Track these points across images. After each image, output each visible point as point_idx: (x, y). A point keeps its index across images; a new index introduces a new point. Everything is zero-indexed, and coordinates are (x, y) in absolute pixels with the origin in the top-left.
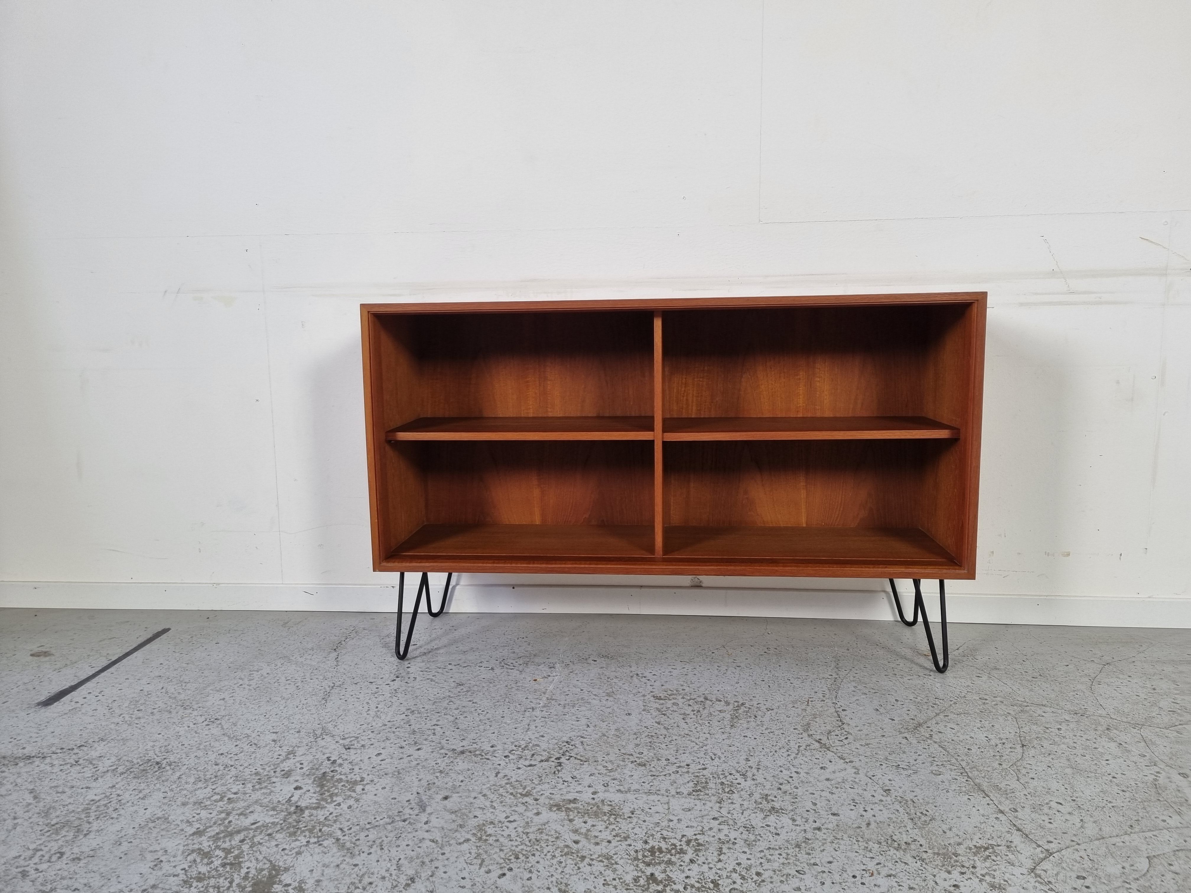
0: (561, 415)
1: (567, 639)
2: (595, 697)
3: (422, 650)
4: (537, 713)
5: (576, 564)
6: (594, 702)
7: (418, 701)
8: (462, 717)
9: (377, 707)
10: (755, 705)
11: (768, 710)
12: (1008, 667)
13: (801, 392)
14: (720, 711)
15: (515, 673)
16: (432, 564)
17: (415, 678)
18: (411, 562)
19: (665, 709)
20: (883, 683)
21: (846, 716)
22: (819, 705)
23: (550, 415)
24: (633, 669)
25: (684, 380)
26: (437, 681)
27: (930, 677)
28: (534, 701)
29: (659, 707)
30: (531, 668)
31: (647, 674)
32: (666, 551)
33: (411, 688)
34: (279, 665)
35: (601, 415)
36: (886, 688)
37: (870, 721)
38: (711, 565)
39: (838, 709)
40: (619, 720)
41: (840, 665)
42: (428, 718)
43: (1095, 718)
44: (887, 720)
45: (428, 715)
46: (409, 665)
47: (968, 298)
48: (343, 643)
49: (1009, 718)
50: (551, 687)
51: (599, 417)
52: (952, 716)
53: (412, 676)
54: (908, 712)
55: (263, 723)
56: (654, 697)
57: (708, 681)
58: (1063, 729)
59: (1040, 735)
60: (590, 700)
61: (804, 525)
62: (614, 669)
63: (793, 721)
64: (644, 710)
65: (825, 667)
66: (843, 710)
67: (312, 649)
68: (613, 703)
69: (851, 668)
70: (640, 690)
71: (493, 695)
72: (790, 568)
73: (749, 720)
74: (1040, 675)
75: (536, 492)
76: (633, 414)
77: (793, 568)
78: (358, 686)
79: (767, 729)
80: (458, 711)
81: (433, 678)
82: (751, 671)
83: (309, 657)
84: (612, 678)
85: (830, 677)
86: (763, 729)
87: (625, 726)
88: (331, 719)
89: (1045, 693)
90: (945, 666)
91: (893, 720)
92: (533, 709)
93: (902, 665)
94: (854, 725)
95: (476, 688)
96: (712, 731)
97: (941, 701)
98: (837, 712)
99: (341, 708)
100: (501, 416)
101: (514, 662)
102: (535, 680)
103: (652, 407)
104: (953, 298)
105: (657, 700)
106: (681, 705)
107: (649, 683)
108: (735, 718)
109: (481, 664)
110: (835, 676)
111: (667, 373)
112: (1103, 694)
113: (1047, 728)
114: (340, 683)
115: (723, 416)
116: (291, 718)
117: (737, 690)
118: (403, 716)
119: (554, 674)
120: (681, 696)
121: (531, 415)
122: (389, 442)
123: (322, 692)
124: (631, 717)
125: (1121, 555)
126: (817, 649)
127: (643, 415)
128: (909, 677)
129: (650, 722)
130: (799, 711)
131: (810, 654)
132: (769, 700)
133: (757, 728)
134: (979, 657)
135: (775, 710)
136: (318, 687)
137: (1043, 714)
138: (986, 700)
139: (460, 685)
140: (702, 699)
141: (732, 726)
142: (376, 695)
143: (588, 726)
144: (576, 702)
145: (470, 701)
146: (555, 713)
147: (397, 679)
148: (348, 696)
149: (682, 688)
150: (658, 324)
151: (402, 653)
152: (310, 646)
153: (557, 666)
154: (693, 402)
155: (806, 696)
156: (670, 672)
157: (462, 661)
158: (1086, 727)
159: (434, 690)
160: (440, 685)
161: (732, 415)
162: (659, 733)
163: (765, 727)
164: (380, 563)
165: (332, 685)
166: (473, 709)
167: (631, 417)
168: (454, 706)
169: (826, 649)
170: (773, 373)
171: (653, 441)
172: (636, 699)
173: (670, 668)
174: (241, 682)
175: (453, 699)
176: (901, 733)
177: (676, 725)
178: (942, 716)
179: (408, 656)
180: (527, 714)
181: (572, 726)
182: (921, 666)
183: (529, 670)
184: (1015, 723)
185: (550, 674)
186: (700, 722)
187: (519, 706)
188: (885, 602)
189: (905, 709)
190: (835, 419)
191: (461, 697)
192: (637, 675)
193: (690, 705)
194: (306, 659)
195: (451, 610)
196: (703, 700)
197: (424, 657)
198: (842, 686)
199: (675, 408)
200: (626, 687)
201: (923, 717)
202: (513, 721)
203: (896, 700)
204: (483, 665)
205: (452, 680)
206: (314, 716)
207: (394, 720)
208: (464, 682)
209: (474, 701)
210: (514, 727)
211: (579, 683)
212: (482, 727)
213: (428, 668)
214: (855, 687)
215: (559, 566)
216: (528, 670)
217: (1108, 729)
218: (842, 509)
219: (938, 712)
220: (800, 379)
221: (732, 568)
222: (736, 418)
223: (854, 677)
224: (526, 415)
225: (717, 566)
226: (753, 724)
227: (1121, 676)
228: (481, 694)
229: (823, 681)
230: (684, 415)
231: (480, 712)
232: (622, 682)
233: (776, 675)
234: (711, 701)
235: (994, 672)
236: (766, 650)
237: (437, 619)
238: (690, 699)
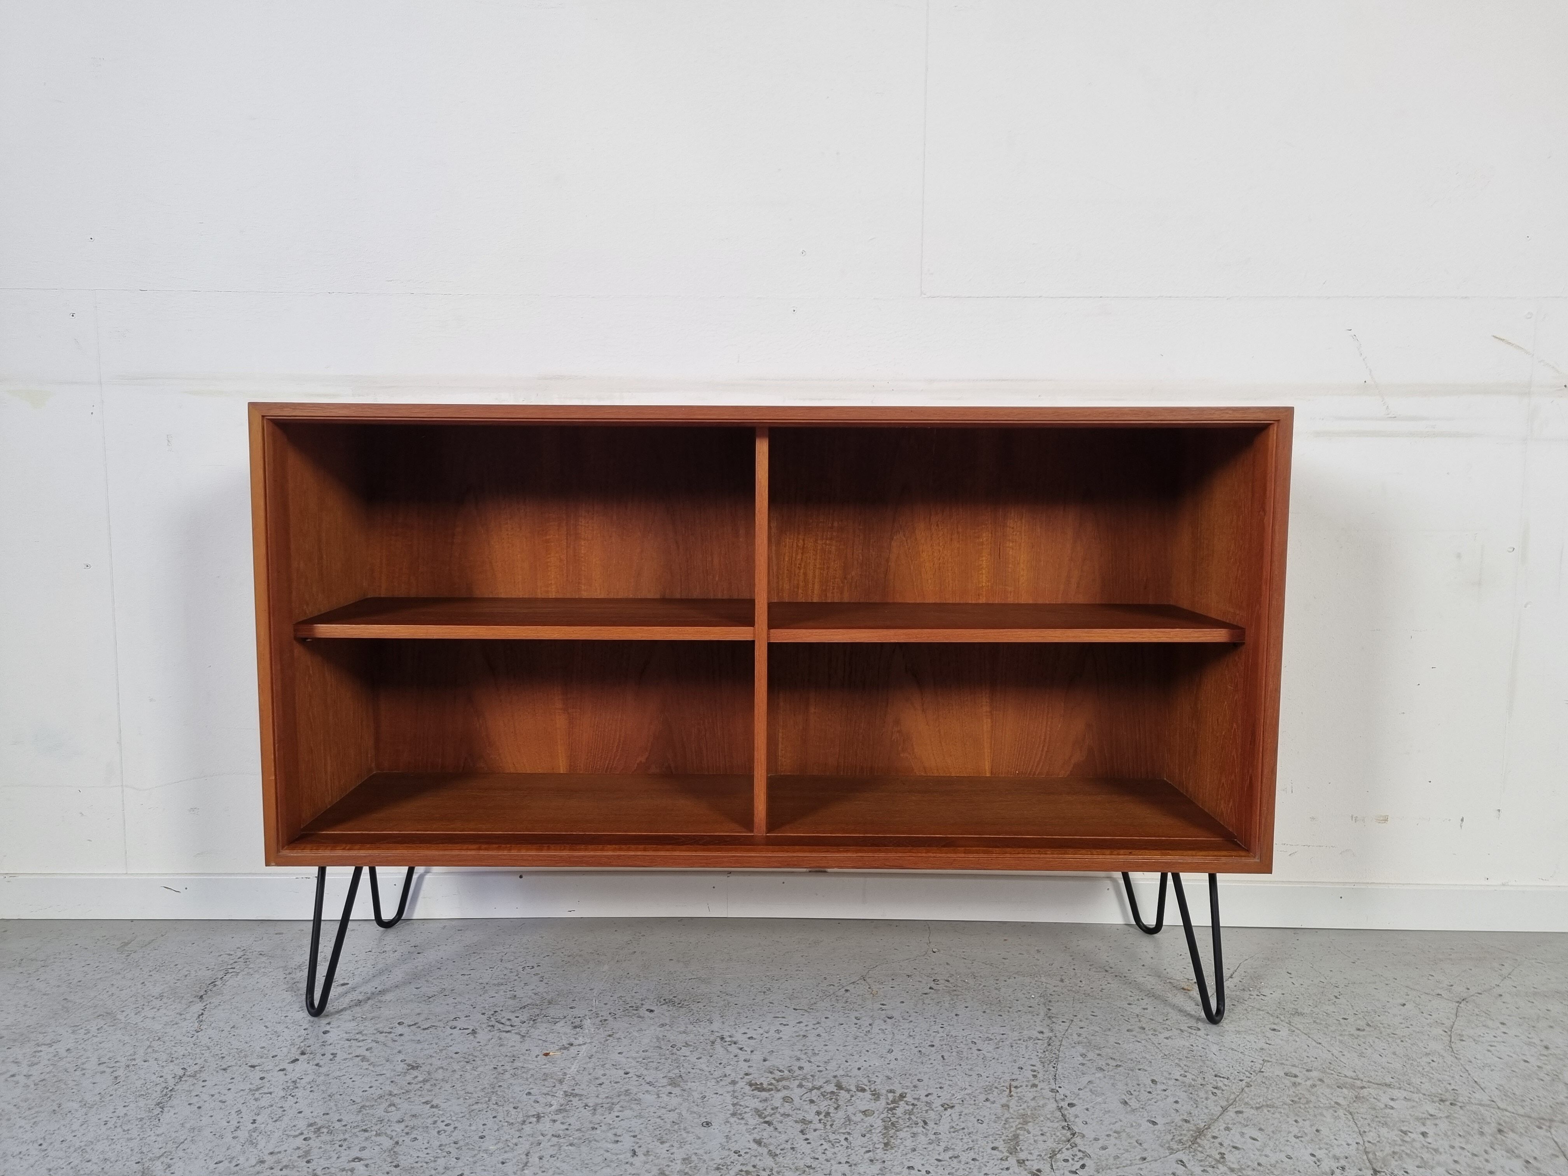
0: (602, 596)
1: (606, 967)
2: (650, 1088)
3: (356, 996)
4: (545, 1126)
5: (620, 849)
6: (649, 1098)
7: (332, 1104)
8: (407, 1139)
9: (254, 1122)
10: (923, 1099)
11: (946, 1107)
12: (1316, 1010)
13: (984, 564)
14: (864, 1112)
15: (513, 1039)
16: (370, 852)
17: (334, 1055)
18: (333, 849)
19: (769, 1111)
20: (1125, 1046)
21: (1076, 1116)
22: (1029, 1094)
23: (585, 595)
24: (716, 1026)
25: (801, 543)
26: (372, 1059)
27: (1199, 1033)
28: (541, 1099)
29: (761, 1106)
30: (543, 1028)
31: (739, 1037)
32: (773, 823)
33: (322, 1078)
34: (94, 1030)
35: (667, 596)
36: (1133, 1056)
37: (1117, 1127)
38: (847, 851)
39: (1062, 1104)
40: (690, 1138)
41: (1054, 1011)
42: (345, 1144)
43: (1474, 1108)
44: (1146, 1125)
45: (347, 1136)
46: (328, 1028)
47: (1262, 416)
48: (218, 983)
49: (1341, 1113)
50: (574, 1068)
51: (664, 600)
52: (1249, 1112)
53: (329, 1050)
54: (1175, 1106)
55: (32, 1161)
56: (751, 1085)
57: (841, 1048)
58: (1431, 1133)
59: (1397, 1149)
60: (640, 1095)
61: (988, 775)
62: (682, 1029)
63: (991, 1131)
64: (734, 1114)
65: (1030, 1016)
66: (1071, 1105)
67: (161, 997)
68: (680, 1100)
69: (1071, 1017)
70: (728, 1071)
71: (470, 1089)
72: (975, 855)
73: (915, 1130)
74: (1368, 1025)
75: (560, 721)
76: (720, 596)
77: (981, 855)
78: (228, 1075)
79: (946, 1150)
80: (402, 1125)
81: (367, 1054)
82: (911, 1025)
83: (150, 1014)
84: (679, 1045)
85: (1040, 1036)
86: (941, 1149)
87: (701, 1152)
88: (163, 1150)
89: (1384, 1060)
90: (1220, 1012)
91: (1154, 1123)
92: (538, 1117)
93: (1151, 1009)
94: (1093, 1136)
95: (440, 1075)
96: (854, 1158)
97: (1226, 1082)
98: (1060, 1109)
99: (188, 1126)
100: (503, 596)
101: (512, 1016)
102: (546, 1055)
103: (752, 586)
104: (1238, 416)
105: (756, 1092)
106: (797, 1100)
107: (742, 1056)
108: (890, 1125)
109: (455, 1023)
110: (1048, 1034)
111: (773, 530)
112: (1473, 1060)
113: (1405, 1133)
114: (197, 1068)
115: (862, 601)
116: (88, 1149)
117: (891, 1066)
118: (299, 1141)
119: (581, 1040)
120: (797, 1082)
121: (552, 595)
122: (302, 641)
123: (159, 1088)
124: (711, 1130)
125: (1462, 820)
126: (1012, 980)
127: (735, 597)
128: (1167, 1034)
129: (744, 1142)
130: (997, 1108)
131: (1003, 990)
132: (946, 1087)
133: (931, 1147)
134: (1265, 991)
135: (958, 1108)
136: (154, 1078)
137: (1392, 1103)
138: (1296, 1076)
139: (413, 1068)
140: (831, 1088)
141: (886, 1144)
142: (257, 1095)
143: (634, 1153)
144: (615, 1100)
145: (426, 1103)
146: (577, 1125)
147: (302, 1058)
148: (205, 1097)
149: (798, 1064)
150: (762, 449)
151: (316, 1003)
152: (156, 991)
153: (587, 1023)
154: (814, 577)
155: (1007, 1077)
156: (778, 1031)
157: (422, 1017)
158: (1466, 1128)
159: (365, 1079)
160: (378, 1069)
161: (876, 599)
162: (760, 1165)
163: (943, 1145)
164: (278, 851)
165: (181, 1072)
166: (430, 1121)
167: (715, 601)
168: (395, 1115)
169: (1027, 980)
170: (941, 533)
171: (753, 642)
172: (720, 1091)
173: (777, 1022)
174: (14, 1069)
175: (396, 1100)
176: (1172, 1151)
177: (789, 1146)
178: (1231, 1113)
179: (329, 1007)
180: (527, 1129)
181: (607, 1155)
182: (1180, 1011)
183: (537, 1032)
184: (1351, 1123)
185: (572, 1040)
186: (832, 1137)
187: (513, 1112)
188: (1112, 894)
189: (1171, 1100)
190: (1035, 607)
191: (412, 1095)
192: (722, 1038)
193: (812, 1101)
194: (146, 1017)
195: (416, 915)
196: (834, 1089)
197: (358, 1009)
198: (1061, 1054)
199: (786, 586)
200: (703, 1064)
201: (1202, 1116)
202: (501, 1145)
203: (1153, 1081)
204: (459, 1024)
205: (401, 1057)
206: (131, 1144)
207: (281, 1149)
208: (420, 1061)
209: (434, 1103)
210: (500, 1159)
211: (622, 1059)
212: (441, 1162)
213: (360, 1033)
214: (1083, 1055)
215: (592, 853)
216: (535, 1033)
217: (1500, 1131)
218: (1046, 749)
219: (1224, 1104)
220: (982, 544)
221: (882, 855)
222: (884, 605)
223: (1079, 1035)
224: (544, 596)
225: (857, 852)
226: (922, 1139)
227: (1490, 1023)
228: (448, 1086)
229: (1030, 1043)
230: (801, 599)
231: (442, 1126)
232: (697, 1054)
233: (953, 1033)
234: (848, 1091)
235: (1296, 1020)
236: (932, 985)
237: (392, 932)
238: (814, 1088)
